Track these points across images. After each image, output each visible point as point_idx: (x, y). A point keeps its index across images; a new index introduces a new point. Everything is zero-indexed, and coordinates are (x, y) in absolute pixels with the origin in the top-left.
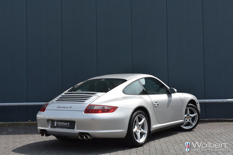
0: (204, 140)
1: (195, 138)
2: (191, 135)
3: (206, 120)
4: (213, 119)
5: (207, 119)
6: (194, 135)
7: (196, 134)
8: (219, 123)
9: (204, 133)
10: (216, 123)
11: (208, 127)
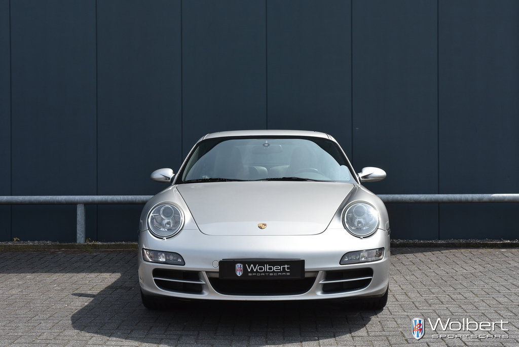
0: (433, 291)
1: (410, 286)
2: (403, 279)
3: (440, 242)
4: (456, 241)
5: (443, 242)
6: (408, 278)
7: (412, 277)
8: (469, 250)
9: (433, 274)
10: (463, 250)
11: (444, 259)
